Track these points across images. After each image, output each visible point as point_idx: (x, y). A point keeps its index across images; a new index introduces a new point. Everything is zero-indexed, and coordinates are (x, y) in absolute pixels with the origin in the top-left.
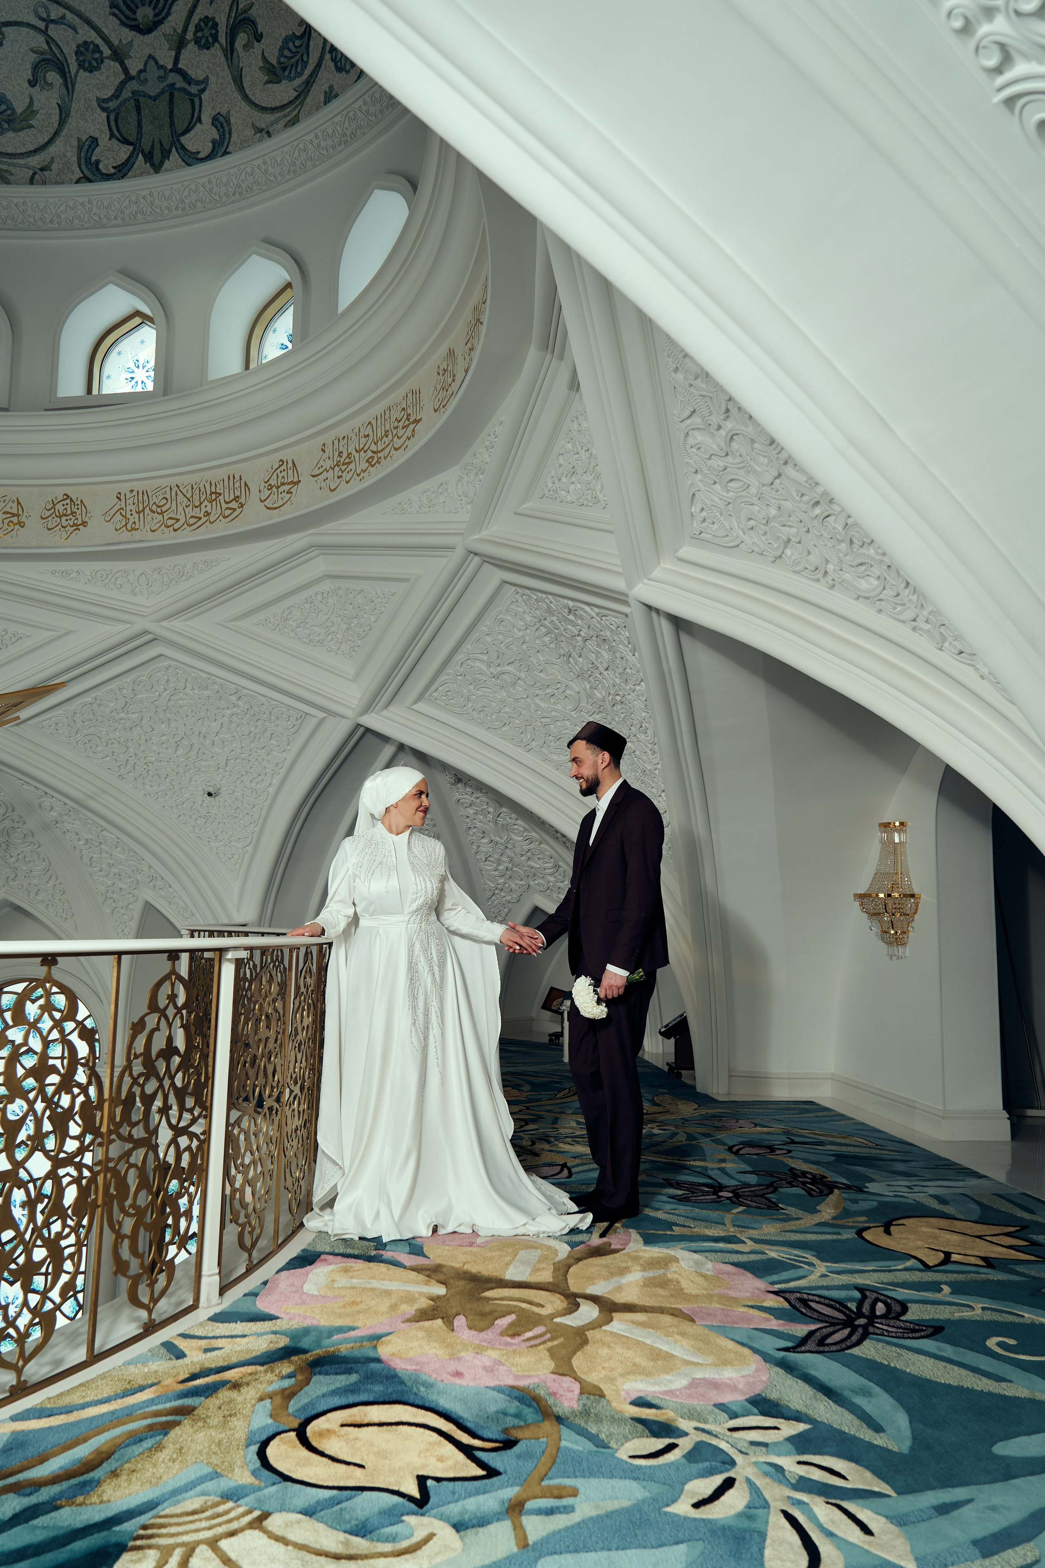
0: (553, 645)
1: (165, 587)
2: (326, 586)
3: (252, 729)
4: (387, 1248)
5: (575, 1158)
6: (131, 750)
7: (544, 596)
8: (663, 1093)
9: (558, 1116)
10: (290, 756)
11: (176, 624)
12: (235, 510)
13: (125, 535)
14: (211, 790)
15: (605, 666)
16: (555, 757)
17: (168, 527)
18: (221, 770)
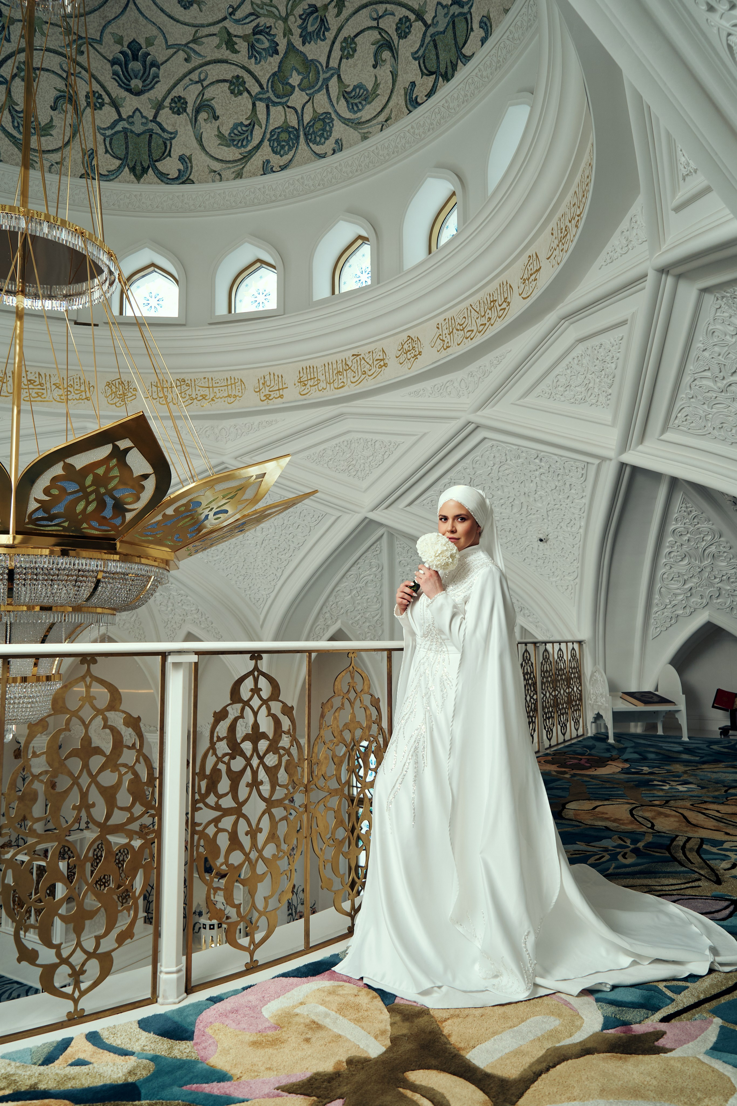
1: (476, 386)
2: (580, 349)
3: (557, 483)
10: (587, 501)
13: (444, 353)
14: (542, 537)
17: (467, 338)
18: (545, 520)
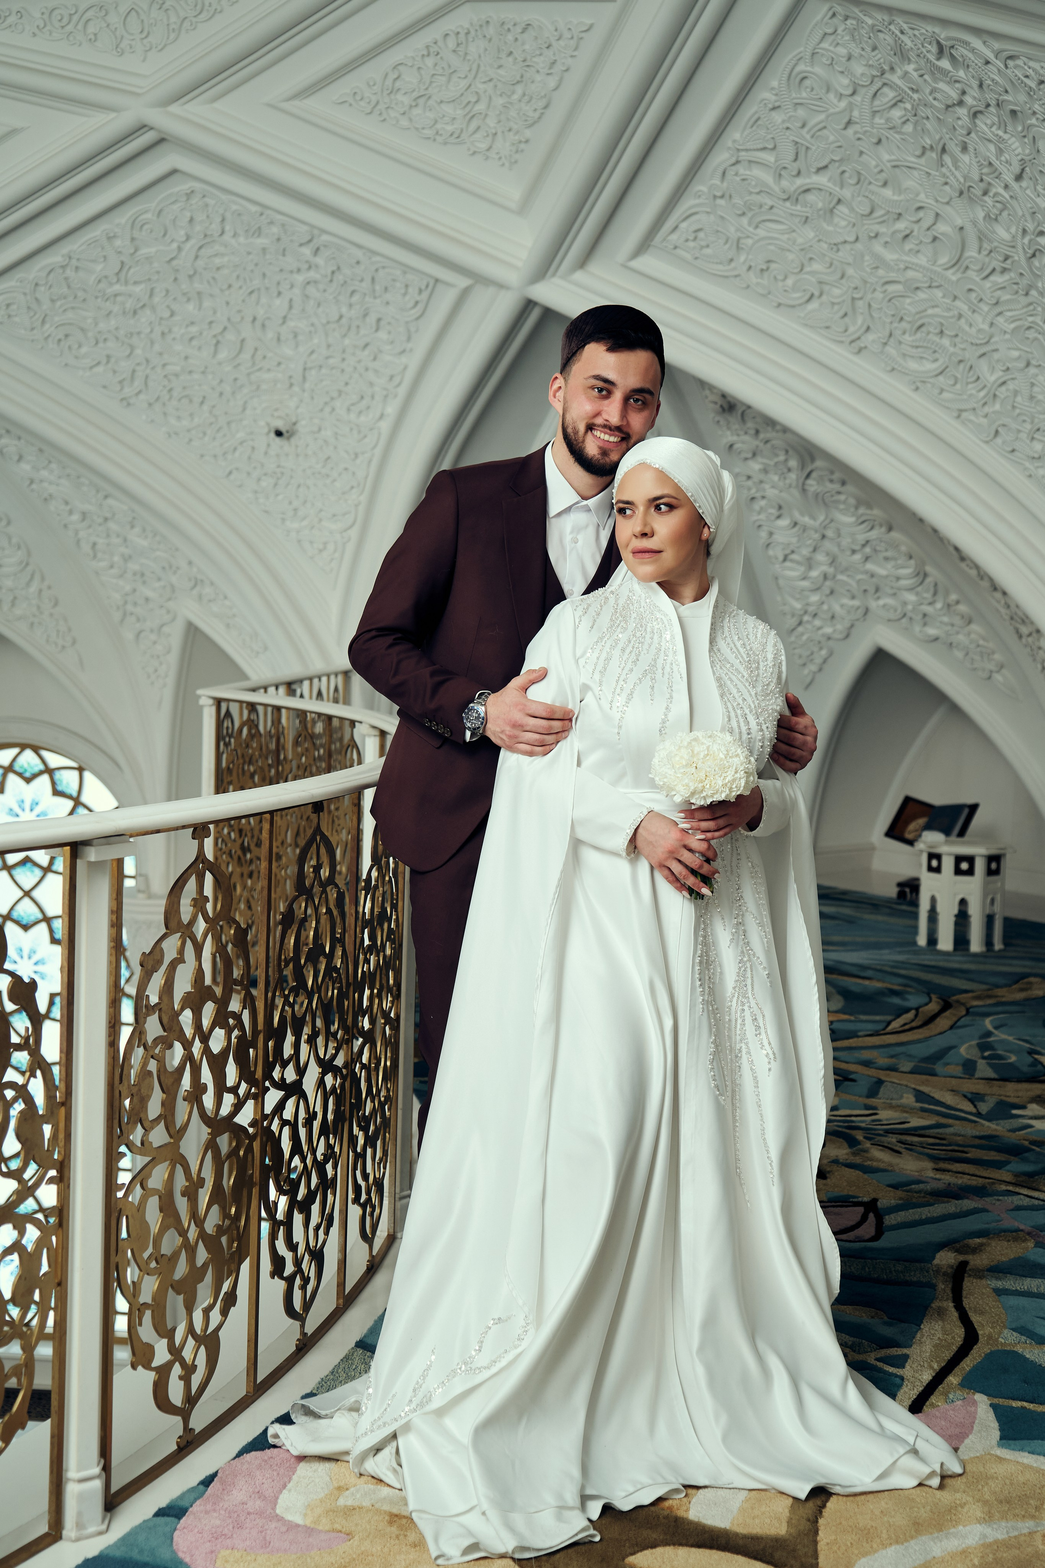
0: (908, 128)
1: (173, 36)
2: (464, 17)
3: (344, 310)
5: (894, 1187)
6: (138, 351)
11: (195, 109)
14: (280, 425)
15: (1015, 169)
16: (913, 365)
18: (296, 389)
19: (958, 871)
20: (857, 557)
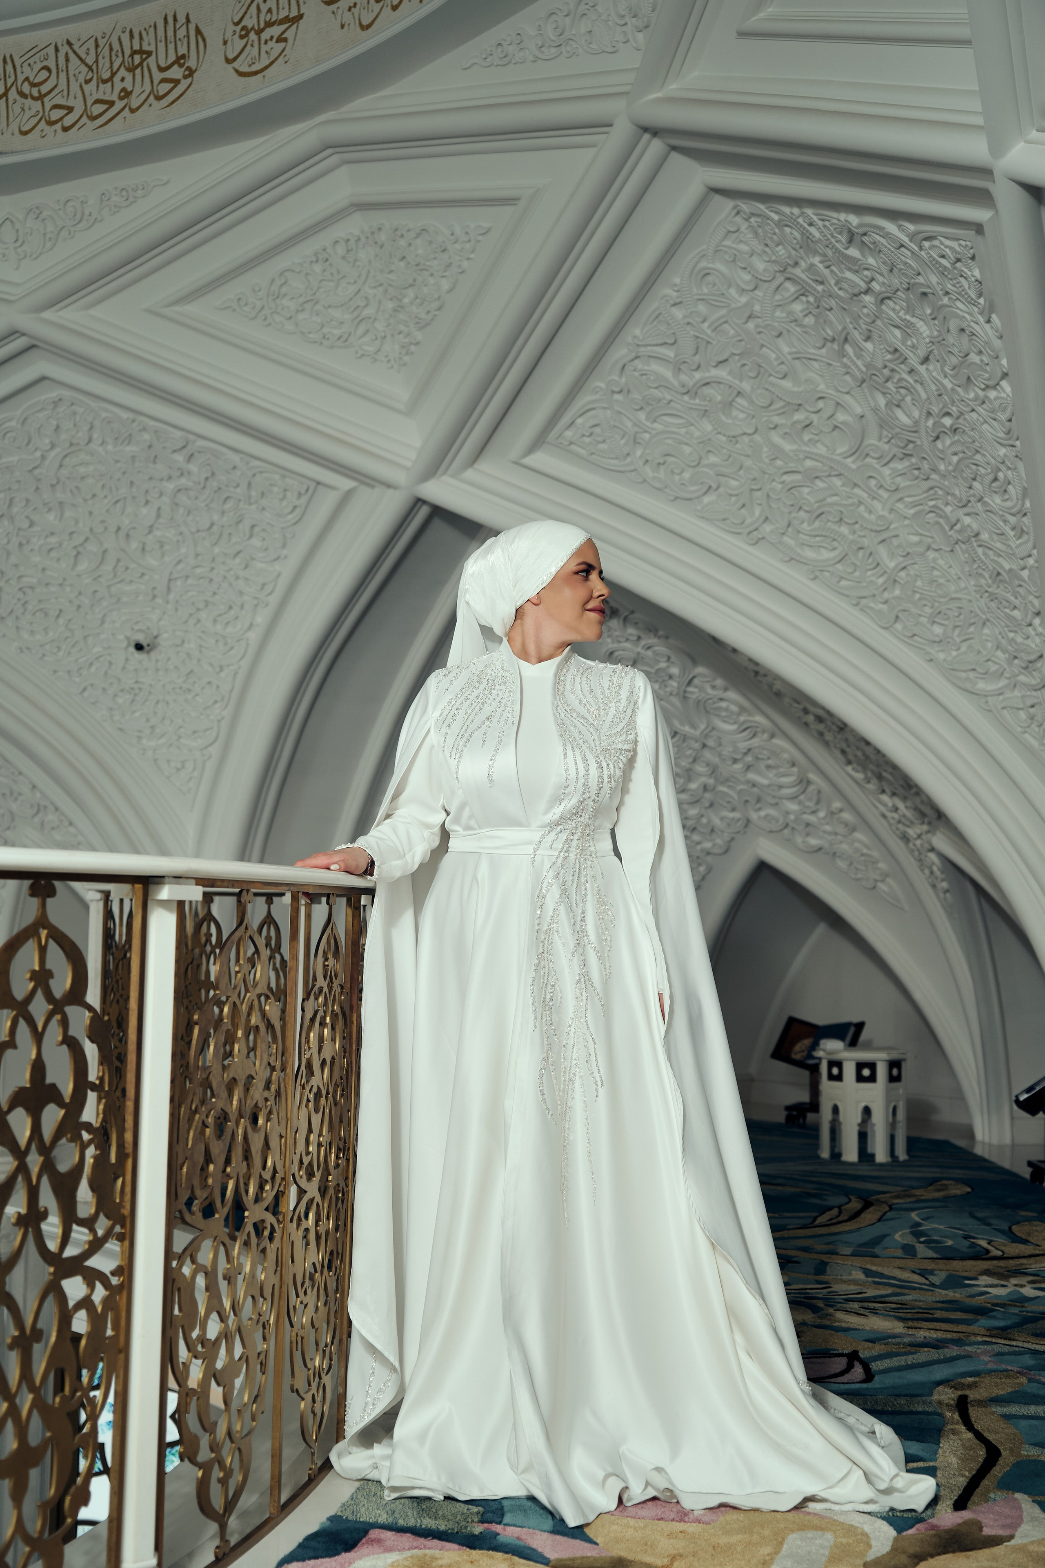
0: (810, 320)
1: (48, 245)
2: (355, 224)
3: (216, 517)
4: (507, 1519)
5: (872, 1341)
7: (796, 211)
8: (1029, 1220)
9: (824, 1258)
10: (287, 569)
11: (71, 315)
12: (177, 82)
14: (141, 638)
15: (922, 353)
16: (809, 554)
17: (51, 123)
18: (159, 600)
19: (860, 1078)
20: (738, 766)
